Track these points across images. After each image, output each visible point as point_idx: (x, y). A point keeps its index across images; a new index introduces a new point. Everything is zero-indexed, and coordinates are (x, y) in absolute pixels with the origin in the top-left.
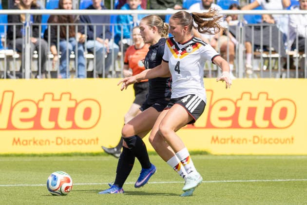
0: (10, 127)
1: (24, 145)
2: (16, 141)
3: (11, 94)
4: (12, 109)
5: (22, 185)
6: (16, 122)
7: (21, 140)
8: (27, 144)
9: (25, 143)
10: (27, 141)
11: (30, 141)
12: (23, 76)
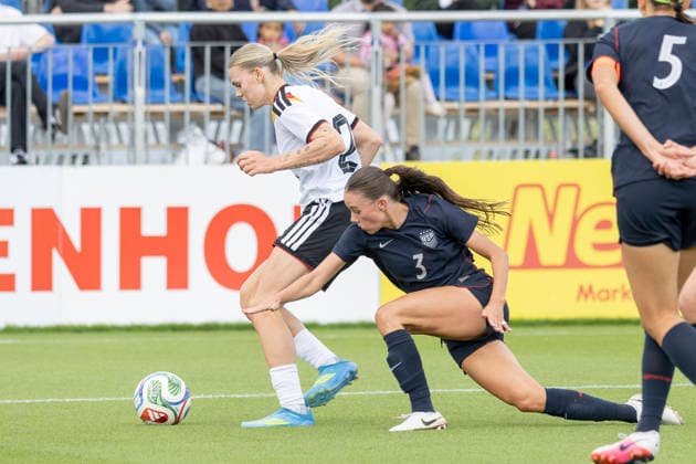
0: (572, 261)
1: (601, 300)
2: (585, 293)
3: (572, 192)
4: (575, 223)
5: (595, 386)
6: (584, 252)
7: (596, 290)
8: (608, 298)
9: (604, 295)
10: (607, 291)
11: (615, 291)
12: (599, 153)
